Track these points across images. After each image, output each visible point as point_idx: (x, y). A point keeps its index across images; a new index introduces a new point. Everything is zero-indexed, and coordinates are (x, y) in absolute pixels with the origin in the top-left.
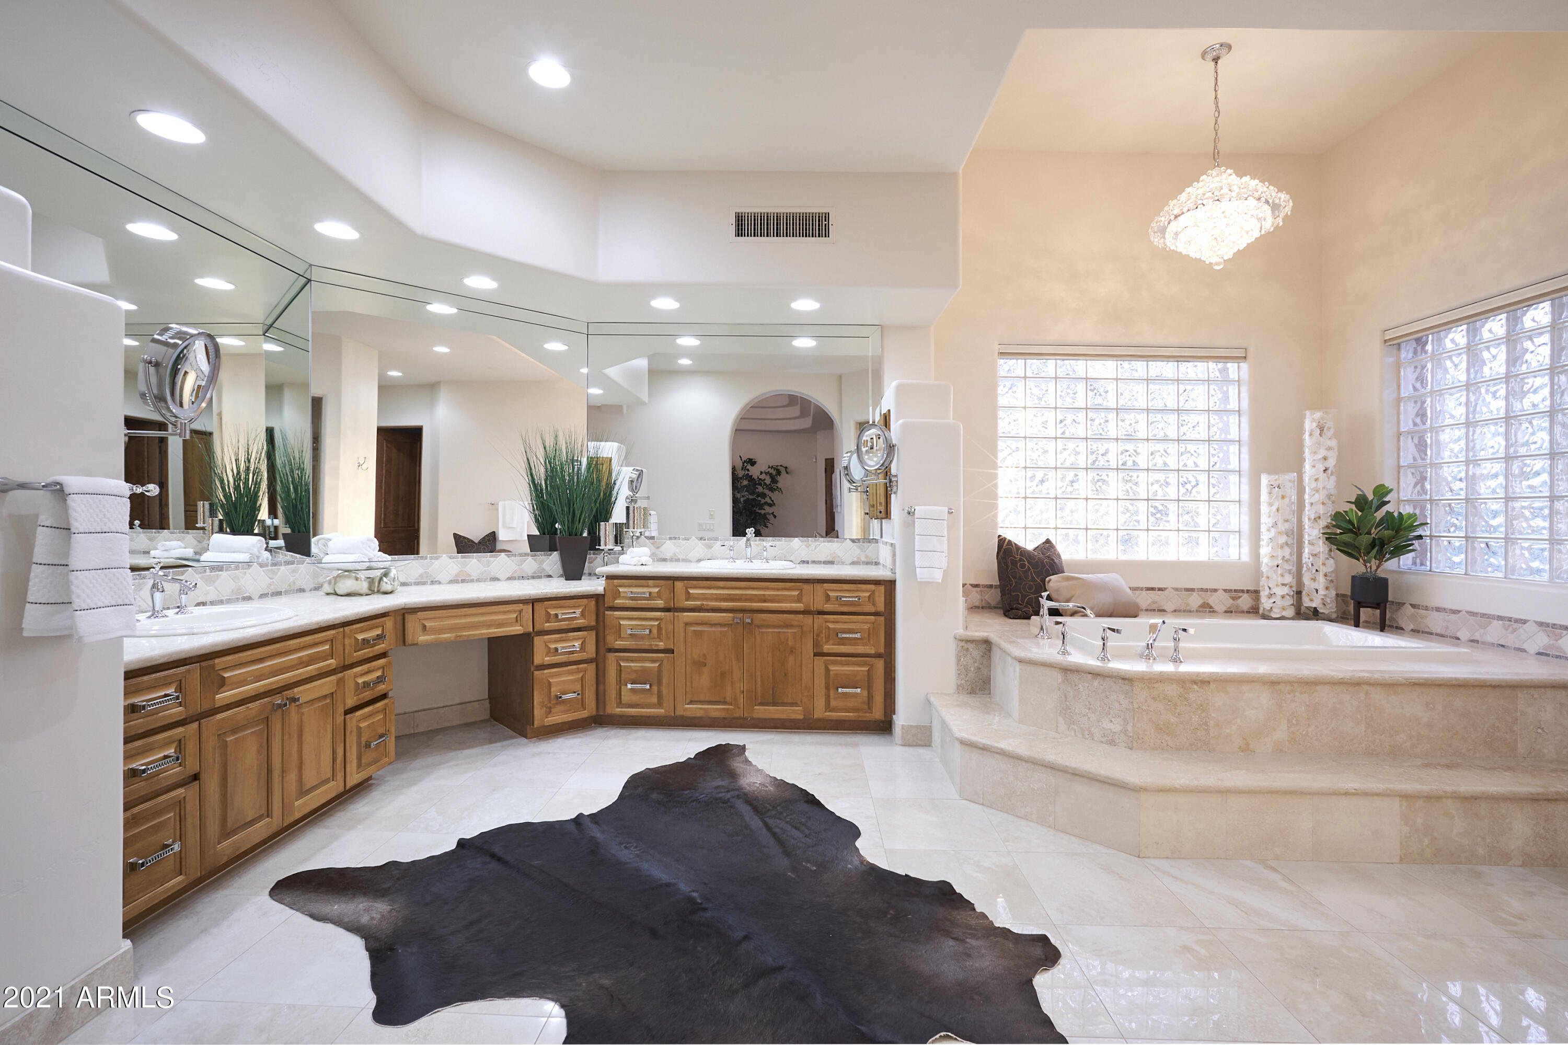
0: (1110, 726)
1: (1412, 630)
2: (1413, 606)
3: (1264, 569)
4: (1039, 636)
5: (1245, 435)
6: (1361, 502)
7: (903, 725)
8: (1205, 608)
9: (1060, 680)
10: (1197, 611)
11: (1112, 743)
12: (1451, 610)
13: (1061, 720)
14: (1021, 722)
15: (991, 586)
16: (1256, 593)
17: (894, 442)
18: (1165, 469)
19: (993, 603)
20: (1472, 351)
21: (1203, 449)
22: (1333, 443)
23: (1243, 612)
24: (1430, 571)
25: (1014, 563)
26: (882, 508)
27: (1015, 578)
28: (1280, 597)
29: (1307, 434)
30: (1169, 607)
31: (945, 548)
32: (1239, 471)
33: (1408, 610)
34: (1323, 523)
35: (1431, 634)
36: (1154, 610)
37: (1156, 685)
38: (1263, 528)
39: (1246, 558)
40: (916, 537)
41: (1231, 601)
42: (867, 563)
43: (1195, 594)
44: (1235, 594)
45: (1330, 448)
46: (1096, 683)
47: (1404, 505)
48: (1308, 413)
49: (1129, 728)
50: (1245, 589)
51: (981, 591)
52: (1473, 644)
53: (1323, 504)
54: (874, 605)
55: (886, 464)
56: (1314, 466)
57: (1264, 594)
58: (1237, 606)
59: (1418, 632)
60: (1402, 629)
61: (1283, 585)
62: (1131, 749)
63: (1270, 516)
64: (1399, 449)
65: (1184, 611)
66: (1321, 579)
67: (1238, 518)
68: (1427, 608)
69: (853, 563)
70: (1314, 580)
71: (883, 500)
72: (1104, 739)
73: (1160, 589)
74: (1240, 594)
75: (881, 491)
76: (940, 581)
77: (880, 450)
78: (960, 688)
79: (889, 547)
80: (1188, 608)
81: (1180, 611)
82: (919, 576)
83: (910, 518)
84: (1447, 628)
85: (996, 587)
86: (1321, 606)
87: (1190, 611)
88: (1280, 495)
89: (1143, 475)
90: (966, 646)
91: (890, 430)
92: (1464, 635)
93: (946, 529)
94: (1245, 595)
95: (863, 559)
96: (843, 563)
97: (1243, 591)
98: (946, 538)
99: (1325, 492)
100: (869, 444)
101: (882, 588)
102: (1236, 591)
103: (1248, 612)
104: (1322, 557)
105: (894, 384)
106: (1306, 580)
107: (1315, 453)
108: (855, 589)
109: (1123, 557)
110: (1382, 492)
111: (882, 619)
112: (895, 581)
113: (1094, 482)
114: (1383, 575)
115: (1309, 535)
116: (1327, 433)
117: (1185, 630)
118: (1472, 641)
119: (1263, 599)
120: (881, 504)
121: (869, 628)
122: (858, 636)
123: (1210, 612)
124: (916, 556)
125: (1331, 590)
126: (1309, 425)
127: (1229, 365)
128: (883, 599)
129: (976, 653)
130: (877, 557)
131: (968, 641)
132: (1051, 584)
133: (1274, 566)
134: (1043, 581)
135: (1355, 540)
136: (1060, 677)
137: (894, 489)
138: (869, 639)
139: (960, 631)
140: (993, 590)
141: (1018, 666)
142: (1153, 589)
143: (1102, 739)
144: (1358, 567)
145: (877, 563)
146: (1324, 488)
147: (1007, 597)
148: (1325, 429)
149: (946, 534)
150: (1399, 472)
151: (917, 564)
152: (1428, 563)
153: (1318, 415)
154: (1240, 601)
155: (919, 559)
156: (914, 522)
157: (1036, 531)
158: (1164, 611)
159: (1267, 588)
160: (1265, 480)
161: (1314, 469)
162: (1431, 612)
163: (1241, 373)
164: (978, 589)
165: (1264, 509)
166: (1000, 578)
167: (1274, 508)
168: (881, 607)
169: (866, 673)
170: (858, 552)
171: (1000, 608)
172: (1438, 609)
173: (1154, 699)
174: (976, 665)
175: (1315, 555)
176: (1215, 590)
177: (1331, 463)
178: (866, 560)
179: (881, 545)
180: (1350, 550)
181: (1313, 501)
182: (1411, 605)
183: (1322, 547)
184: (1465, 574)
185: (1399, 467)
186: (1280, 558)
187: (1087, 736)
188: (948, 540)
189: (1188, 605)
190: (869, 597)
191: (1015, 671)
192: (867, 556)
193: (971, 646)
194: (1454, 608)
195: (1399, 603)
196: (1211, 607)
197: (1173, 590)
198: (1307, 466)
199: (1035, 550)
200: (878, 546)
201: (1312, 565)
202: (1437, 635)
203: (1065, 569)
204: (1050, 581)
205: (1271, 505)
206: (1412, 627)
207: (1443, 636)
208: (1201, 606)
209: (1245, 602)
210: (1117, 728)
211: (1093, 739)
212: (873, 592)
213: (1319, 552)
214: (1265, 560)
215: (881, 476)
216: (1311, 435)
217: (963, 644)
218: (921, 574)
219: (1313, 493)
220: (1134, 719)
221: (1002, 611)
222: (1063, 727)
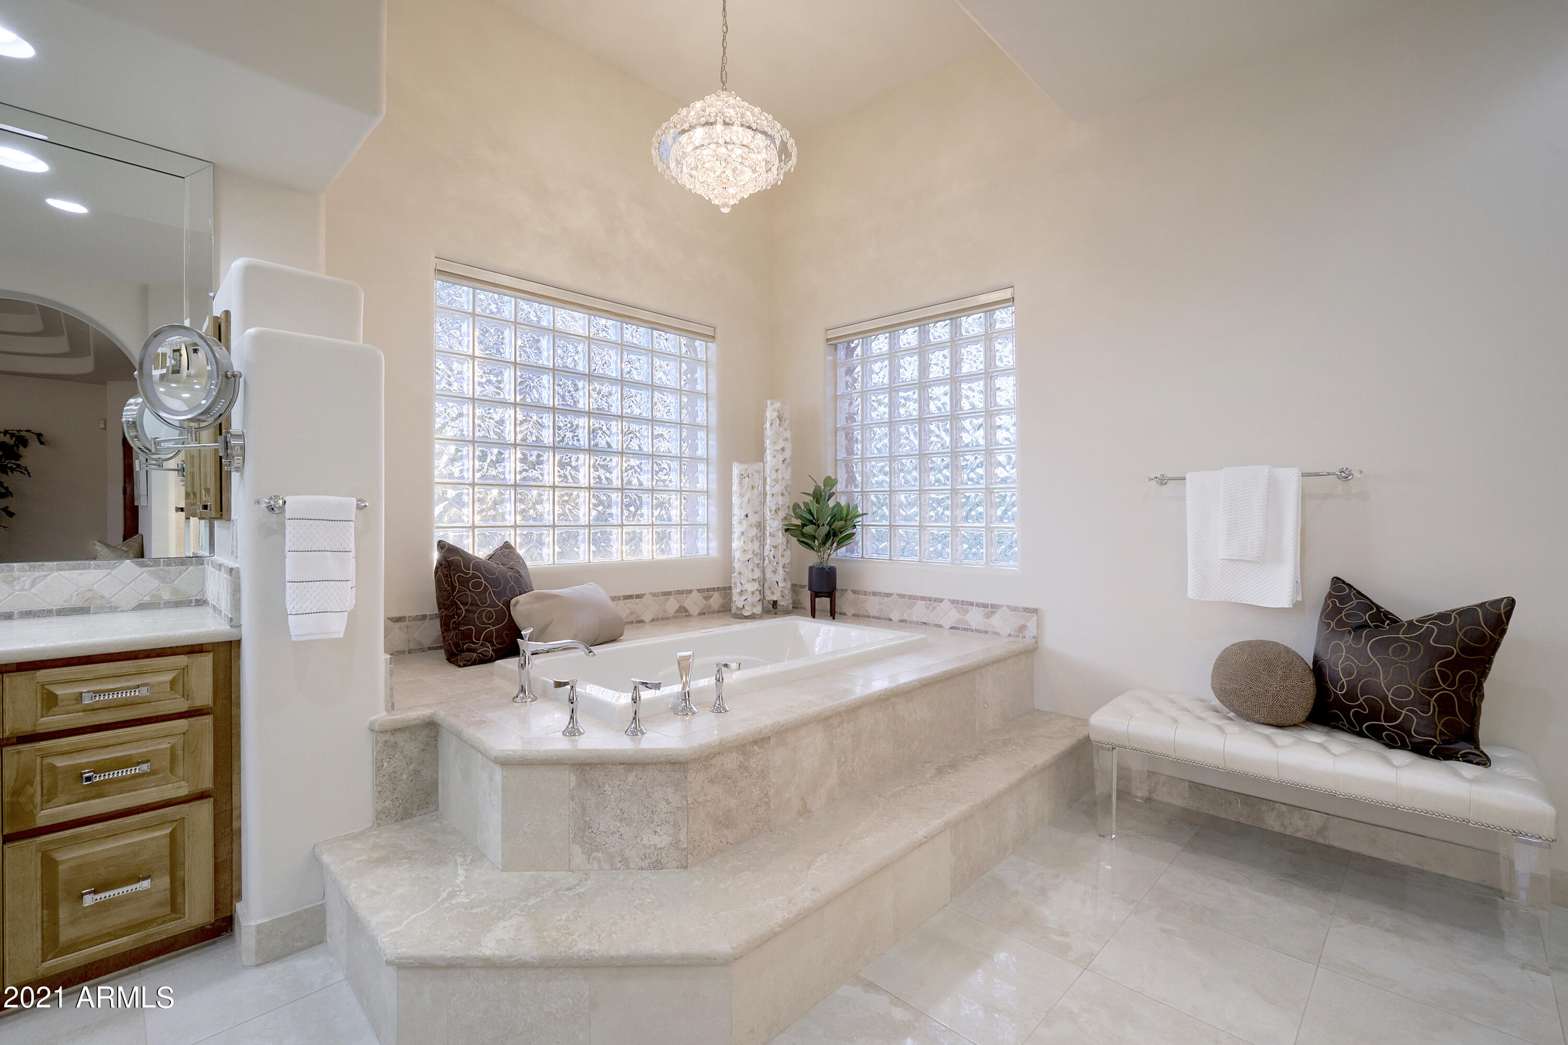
0: (655, 840)
1: (854, 615)
2: (854, 592)
3: (736, 565)
4: (518, 700)
5: (713, 420)
6: (818, 496)
7: (259, 927)
8: (681, 613)
9: (573, 784)
10: (674, 617)
11: (657, 866)
12: (885, 594)
13: (576, 849)
14: (505, 868)
15: (424, 617)
16: (726, 591)
17: (236, 368)
18: (639, 454)
19: (427, 642)
20: (893, 355)
21: (673, 433)
22: (788, 434)
23: (714, 612)
24: (862, 557)
25: (464, 582)
26: (211, 501)
27: (465, 604)
28: (750, 593)
29: (768, 424)
30: (647, 617)
31: (352, 574)
32: (707, 459)
33: (850, 596)
34: (782, 514)
35: (869, 617)
36: (632, 622)
37: (713, 761)
38: (735, 520)
39: (714, 553)
40: (289, 555)
41: (704, 600)
42: (177, 604)
43: (672, 598)
44: (706, 593)
45: (786, 440)
46: (631, 777)
47: (840, 496)
48: (769, 402)
49: (682, 836)
50: (716, 586)
51: (407, 626)
52: (902, 623)
53: (782, 495)
54: (186, 695)
55: (217, 410)
56: (774, 457)
57: (736, 591)
58: (710, 607)
59: (858, 616)
60: (845, 614)
61: (753, 580)
62: (685, 868)
63: (741, 508)
64: (836, 444)
65: (663, 619)
66: (781, 571)
67: (706, 511)
68: (865, 593)
69: (142, 607)
70: (774, 572)
71: (212, 483)
72: (645, 864)
73: (638, 596)
74: (712, 593)
75: (210, 469)
76: (342, 635)
77: (197, 376)
78: (382, 817)
79: (224, 575)
80: (666, 615)
81: (657, 619)
82: (293, 631)
83: (273, 518)
84: (882, 610)
85: (432, 617)
86: (781, 598)
87: (667, 618)
88: (750, 485)
89: (615, 460)
90: (392, 739)
91: (228, 348)
92: (895, 616)
93: (353, 539)
94: (716, 594)
95: (166, 596)
96: (113, 609)
97: (714, 589)
98: (352, 554)
99: (784, 483)
100: (170, 362)
101: (207, 660)
102: (708, 590)
103: (719, 612)
104: (781, 548)
105: (238, 264)
106: (769, 575)
107: (775, 443)
108: (133, 671)
109: (597, 560)
110: (830, 482)
111: (208, 720)
112: (239, 642)
113: (562, 465)
114: (831, 564)
115: (770, 527)
116: (786, 424)
117: (726, 665)
118: (901, 621)
119: (735, 597)
120: (208, 490)
121: (173, 748)
122: (145, 767)
123: (686, 616)
124: (289, 592)
125: (788, 581)
126: (770, 414)
127: (697, 343)
128: (209, 680)
129: (411, 747)
130: (202, 591)
131: (395, 731)
132: (519, 608)
133: (745, 561)
134: (507, 604)
135: (816, 531)
136: (573, 778)
137: (237, 461)
138: (172, 770)
139: (381, 715)
140: (426, 622)
141: (498, 774)
142: (630, 597)
143: (643, 864)
144: (812, 558)
145: (201, 603)
146: (783, 479)
147: (452, 633)
148: (783, 420)
149: (352, 547)
150: (836, 465)
151: (290, 608)
152: (860, 551)
153: (778, 405)
154: (711, 601)
155: (293, 598)
156: (283, 526)
157: (487, 532)
158: (642, 621)
159: (739, 584)
160: (736, 470)
161: (775, 460)
162: (868, 597)
163: (709, 354)
164: (404, 624)
165: (735, 499)
166: (441, 606)
167: (746, 499)
168: (203, 695)
169: (167, 840)
170: (154, 583)
171: (441, 647)
172: (875, 594)
173: (712, 781)
174: (411, 767)
175: (775, 547)
176: (690, 592)
177: (788, 454)
178: (174, 599)
179: (209, 569)
180: (806, 541)
181: (774, 492)
182: (852, 591)
183: (781, 538)
184: (890, 559)
185: (836, 460)
186: (750, 552)
187: (619, 865)
188: (357, 557)
189: (665, 612)
190: (173, 682)
191: (491, 779)
192: (175, 591)
193: (401, 738)
194: (887, 592)
195: (843, 590)
196: (687, 611)
197: (650, 596)
198: (768, 457)
199: (491, 557)
200: (203, 570)
201: (774, 557)
202: (874, 617)
203: (534, 583)
204: (516, 604)
205: (742, 496)
206: (853, 612)
207: (878, 618)
208: (677, 611)
209: (716, 601)
210: (662, 840)
211: (628, 868)
212: (185, 670)
213: (779, 544)
214: (737, 555)
215: (205, 435)
216: (771, 424)
217: (387, 737)
218: (298, 627)
219: (774, 483)
220: (688, 821)
221: (442, 654)
222: (579, 857)
